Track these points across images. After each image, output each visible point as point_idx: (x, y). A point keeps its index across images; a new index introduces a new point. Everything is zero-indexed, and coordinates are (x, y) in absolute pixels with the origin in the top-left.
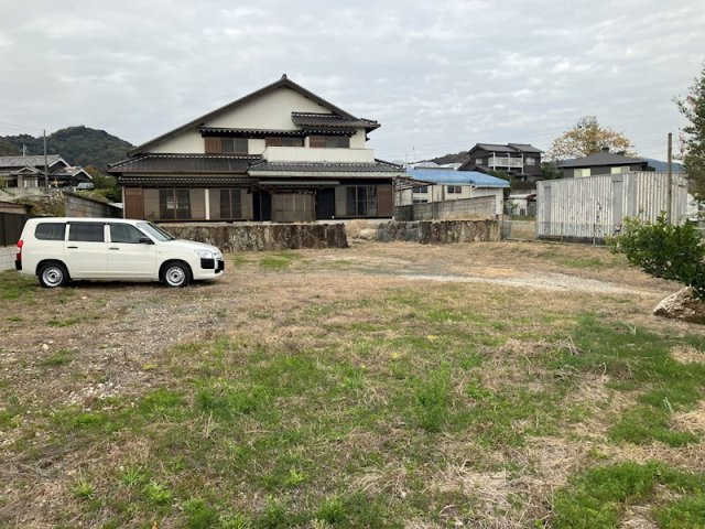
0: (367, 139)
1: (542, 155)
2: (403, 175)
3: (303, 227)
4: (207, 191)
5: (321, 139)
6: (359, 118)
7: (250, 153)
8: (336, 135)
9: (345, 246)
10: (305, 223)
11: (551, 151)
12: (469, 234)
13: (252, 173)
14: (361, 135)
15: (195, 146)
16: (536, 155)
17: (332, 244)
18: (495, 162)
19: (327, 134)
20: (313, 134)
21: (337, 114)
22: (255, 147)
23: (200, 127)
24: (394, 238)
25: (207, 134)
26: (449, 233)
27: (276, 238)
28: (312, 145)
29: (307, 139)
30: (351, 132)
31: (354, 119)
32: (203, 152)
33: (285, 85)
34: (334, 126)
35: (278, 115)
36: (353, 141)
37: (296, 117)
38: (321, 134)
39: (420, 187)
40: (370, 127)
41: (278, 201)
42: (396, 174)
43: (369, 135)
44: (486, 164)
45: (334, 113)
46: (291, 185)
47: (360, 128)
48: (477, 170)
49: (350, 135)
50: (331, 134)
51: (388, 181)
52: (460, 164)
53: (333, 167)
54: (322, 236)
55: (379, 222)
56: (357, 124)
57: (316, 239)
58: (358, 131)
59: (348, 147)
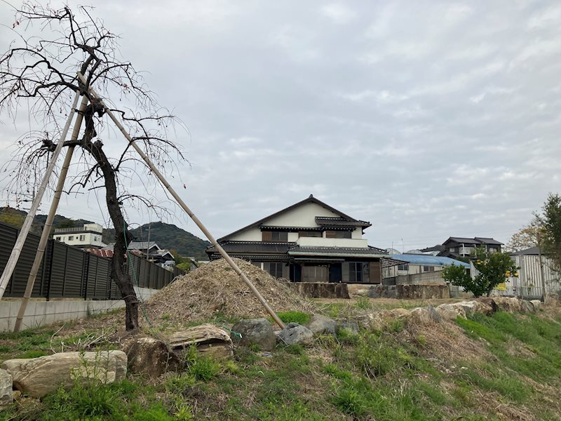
0: (363, 233)
1: (502, 246)
2: (386, 256)
3: (321, 285)
4: (262, 264)
5: (334, 233)
6: (358, 220)
7: (289, 241)
8: (343, 230)
9: (348, 298)
10: (323, 283)
11: (511, 244)
12: (428, 294)
13: (290, 253)
15: (257, 237)
16: (497, 246)
17: (339, 296)
18: (465, 251)
19: (337, 230)
20: (328, 229)
21: (344, 218)
22: (292, 238)
23: (260, 225)
24: (380, 296)
25: (264, 230)
26: (415, 292)
27: (305, 290)
28: (327, 237)
29: (324, 233)
30: (353, 228)
31: (355, 221)
32: (261, 240)
33: (312, 201)
34: (342, 225)
35: (307, 219)
36: (354, 234)
37: (318, 219)
38: (334, 230)
39: (403, 265)
40: (365, 225)
41: (306, 271)
42: (382, 256)
43: (364, 231)
44: (457, 252)
45: (341, 217)
46: (314, 261)
47: (358, 226)
48: (450, 256)
49: (352, 231)
50: (340, 230)
51: (377, 260)
52: (438, 252)
53: (341, 250)
54: (333, 291)
55: (370, 286)
56: (356, 224)
57: (330, 293)
58: (358, 229)
59: (351, 238)
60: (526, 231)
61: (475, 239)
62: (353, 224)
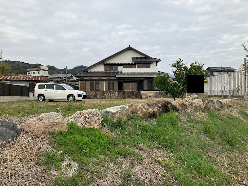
4: (104, 82)
5: (141, 65)
6: (154, 58)
7: (118, 70)
8: (146, 64)
9: (141, 98)
13: (116, 76)
15: (102, 68)
16: (233, 71)
18: (215, 74)
19: (142, 64)
20: (138, 64)
21: (147, 57)
22: (120, 68)
23: (103, 62)
24: (161, 97)
25: (105, 65)
27: (119, 95)
28: (137, 67)
29: (136, 65)
30: (151, 63)
31: (152, 58)
32: (104, 70)
33: (130, 49)
34: (146, 61)
35: (127, 58)
36: (152, 66)
37: (133, 58)
38: (141, 64)
40: (157, 61)
41: (125, 85)
43: (157, 64)
44: (212, 74)
45: (146, 57)
46: (130, 80)
47: (154, 61)
49: (150, 64)
50: (144, 64)
54: (134, 94)
56: (153, 60)
57: (132, 96)
58: (153, 62)
59: (150, 67)
61: (222, 68)
62: (151, 60)
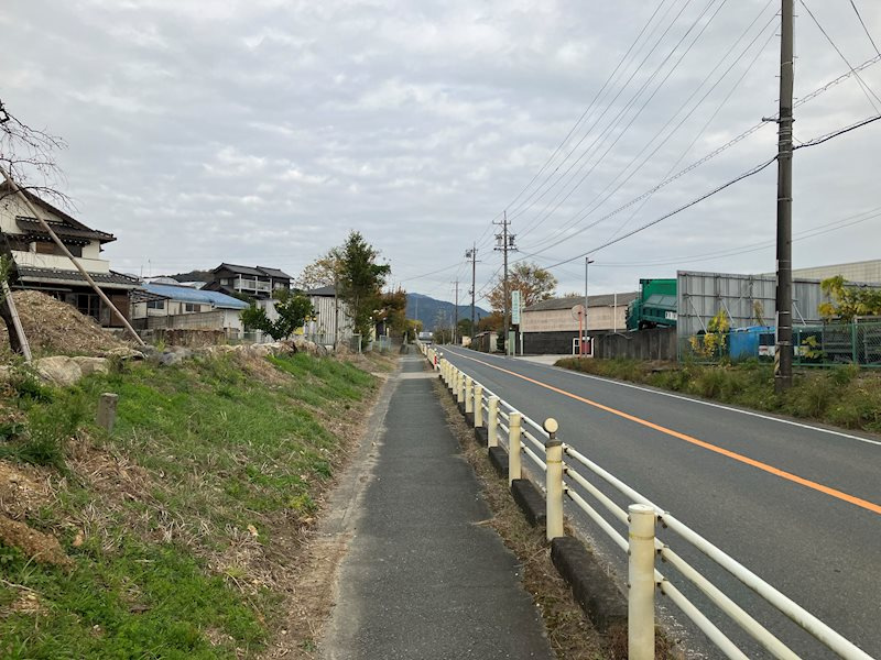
0: (101, 250)
1: (291, 281)
2: (138, 288)
5: (50, 246)
8: (67, 243)
11: (302, 278)
12: (198, 341)
14: (95, 246)
16: (286, 281)
18: (241, 284)
20: (41, 240)
21: (67, 223)
28: (38, 251)
29: (34, 245)
30: (86, 242)
31: (88, 230)
33: (10, 188)
36: (86, 251)
37: (20, 221)
39: (156, 301)
40: (105, 239)
42: (132, 287)
43: (103, 246)
44: (231, 285)
45: (65, 222)
47: (95, 239)
48: (222, 291)
49: (83, 245)
51: (123, 292)
52: (204, 284)
53: (63, 274)
55: (113, 330)
56: (92, 235)
58: (93, 242)
59: (80, 256)
60: (323, 263)
61: (258, 269)
62: (88, 235)
